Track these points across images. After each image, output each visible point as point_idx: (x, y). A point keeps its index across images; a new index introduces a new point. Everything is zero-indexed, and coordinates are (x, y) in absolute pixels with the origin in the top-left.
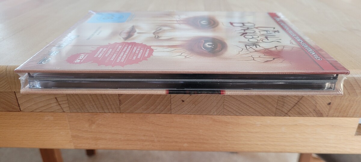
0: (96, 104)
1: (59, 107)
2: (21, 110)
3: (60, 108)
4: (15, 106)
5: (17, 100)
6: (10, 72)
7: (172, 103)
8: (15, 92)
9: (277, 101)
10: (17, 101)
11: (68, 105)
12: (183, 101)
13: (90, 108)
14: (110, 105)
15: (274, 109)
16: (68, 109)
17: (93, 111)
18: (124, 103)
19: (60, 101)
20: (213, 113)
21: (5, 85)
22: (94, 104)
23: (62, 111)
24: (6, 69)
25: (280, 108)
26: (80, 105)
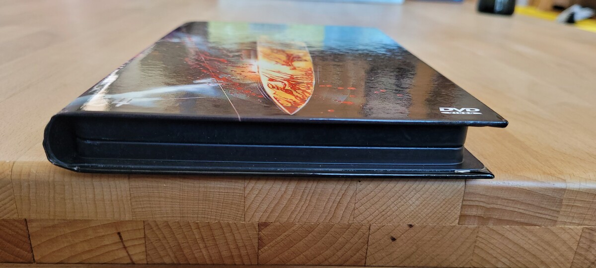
0: (206, 247)
1: (123, 254)
2: (34, 259)
3: (126, 254)
4: (21, 251)
5: (29, 236)
6: (20, 175)
7: (369, 244)
8: (26, 220)
9: (579, 238)
10: (30, 239)
11: (144, 249)
12: (394, 239)
13: (193, 254)
14: (238, 248)
15: (571, 256)
16: (143, 257)
17: (199, 262)
18: (269, 245)
19: (129, 240)
20: (452, 263)
21: (6, 204)
22: (201, 245)
23: (129, 261)
24: (10, 170)
25: (583, 253)
26: (171, 248)
